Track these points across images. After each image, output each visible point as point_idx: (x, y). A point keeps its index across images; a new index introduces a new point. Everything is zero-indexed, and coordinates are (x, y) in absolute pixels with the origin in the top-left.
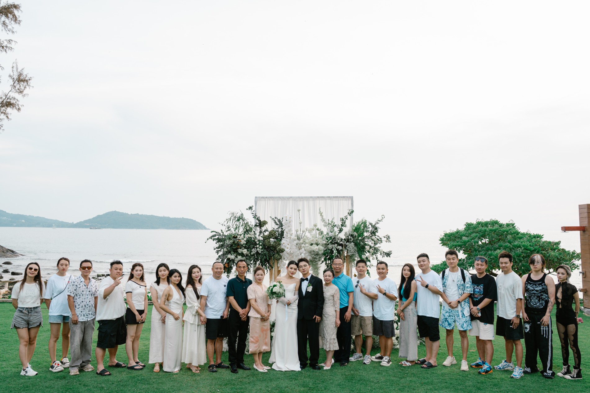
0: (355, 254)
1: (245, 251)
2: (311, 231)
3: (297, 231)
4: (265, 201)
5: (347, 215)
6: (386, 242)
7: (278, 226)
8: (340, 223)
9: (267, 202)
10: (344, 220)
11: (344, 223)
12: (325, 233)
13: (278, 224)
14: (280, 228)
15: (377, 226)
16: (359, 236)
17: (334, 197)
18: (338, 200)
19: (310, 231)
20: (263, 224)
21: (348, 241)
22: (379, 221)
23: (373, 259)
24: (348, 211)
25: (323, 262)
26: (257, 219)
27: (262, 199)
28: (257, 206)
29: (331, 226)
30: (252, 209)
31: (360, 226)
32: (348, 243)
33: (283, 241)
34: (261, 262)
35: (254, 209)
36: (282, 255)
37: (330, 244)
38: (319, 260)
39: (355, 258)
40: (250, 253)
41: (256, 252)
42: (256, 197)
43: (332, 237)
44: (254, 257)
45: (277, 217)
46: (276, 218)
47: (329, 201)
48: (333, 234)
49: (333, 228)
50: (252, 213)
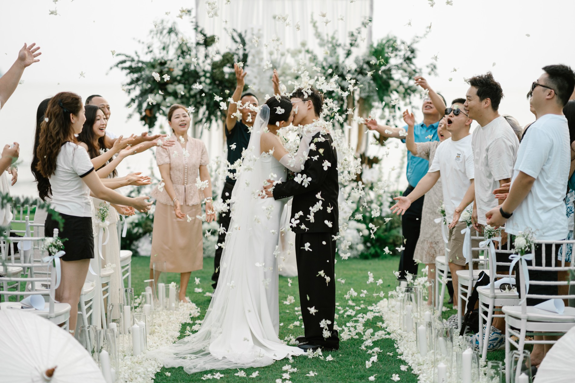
0: (373, 96)
1: (180, 89)
3: (271, 54)
5: (361, 26)
6: (430, 74)
7: (238, 45)
8: (348, 41)
10: (356, 34)
11: (355, 41)
12: (320, 58)
13: (238, 42)
14: (242, 49)
15: (415, 46)
16: (382, 64)
19: (295, 54)
20: (211, 41)
21: (361, 72)
24: (363, 20)
26: (201, 32)
28: (199, 9)
29: (331, 45)
30: (190, 14)
31: (384, 45)
34: (207, 109)
35: (193, 13)
40: (189, 92)
43: (332, 64)
44: (196, 99)
45: (236, 29)
46: (234, 30)
48: (335, 60)
49: (336, 49)
50: (191, 20)
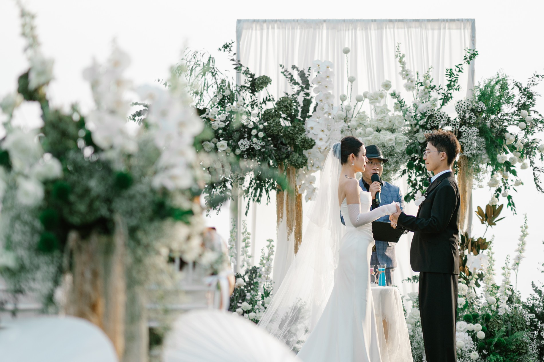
2: (377, 99)
3: (343, 99)
4: (262, 29)
5: (462, 62)
7: (297, 88)
8: (445, 82)
9: (265, 31)
10: (455, 73)
11: (454, 81)
12: (409, 104)
13: (298, 84)
14: (302, 94)
15: (532, 89)
16: (491, 111)
17: (429, 21)
18: (440, 29)
19: (375, 98)
20: (261, 84)
21: (464, 122)
22: (538, 76)
23: (524, 167)
24: (464, 53)
25: (404, 172)
26: (246, 72)
27: (254, 25)
28: (241, 43)
29: (423, 88)
30: (230, 50)
31: (493, 87)
32: (464, 128)
33: (309, 123)
35: (234, 49)
36: (307, 155)
37: (421, 130)
38: (395, 170)
39: (480, 166)
40: (233, 151)
41: (248, 147)
42: (239, 21)
43: (425, 113)
45: (297, 66)
46: (294, 67)
47: (415, 31)
48: (430, 106)
49: (429, 92)
50: (232, 58)
